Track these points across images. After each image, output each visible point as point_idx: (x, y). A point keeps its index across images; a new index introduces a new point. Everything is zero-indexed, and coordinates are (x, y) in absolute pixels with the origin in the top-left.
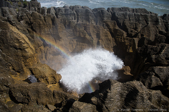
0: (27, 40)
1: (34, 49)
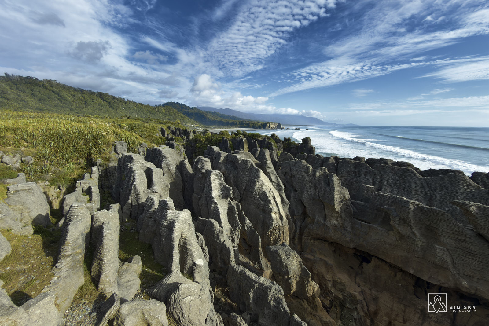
0: (278, 199)
1: (284, 217)
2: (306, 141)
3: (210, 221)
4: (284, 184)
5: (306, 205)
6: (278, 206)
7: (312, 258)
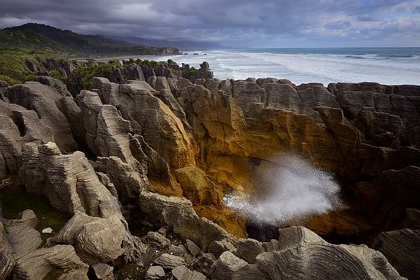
0: (181, 126)
1: (189, 142)
2: (204, 65)
3: (111, 159)
4: (185, 111)
5: (208, 128)
6: (181, 133)
7: (216, 171)
